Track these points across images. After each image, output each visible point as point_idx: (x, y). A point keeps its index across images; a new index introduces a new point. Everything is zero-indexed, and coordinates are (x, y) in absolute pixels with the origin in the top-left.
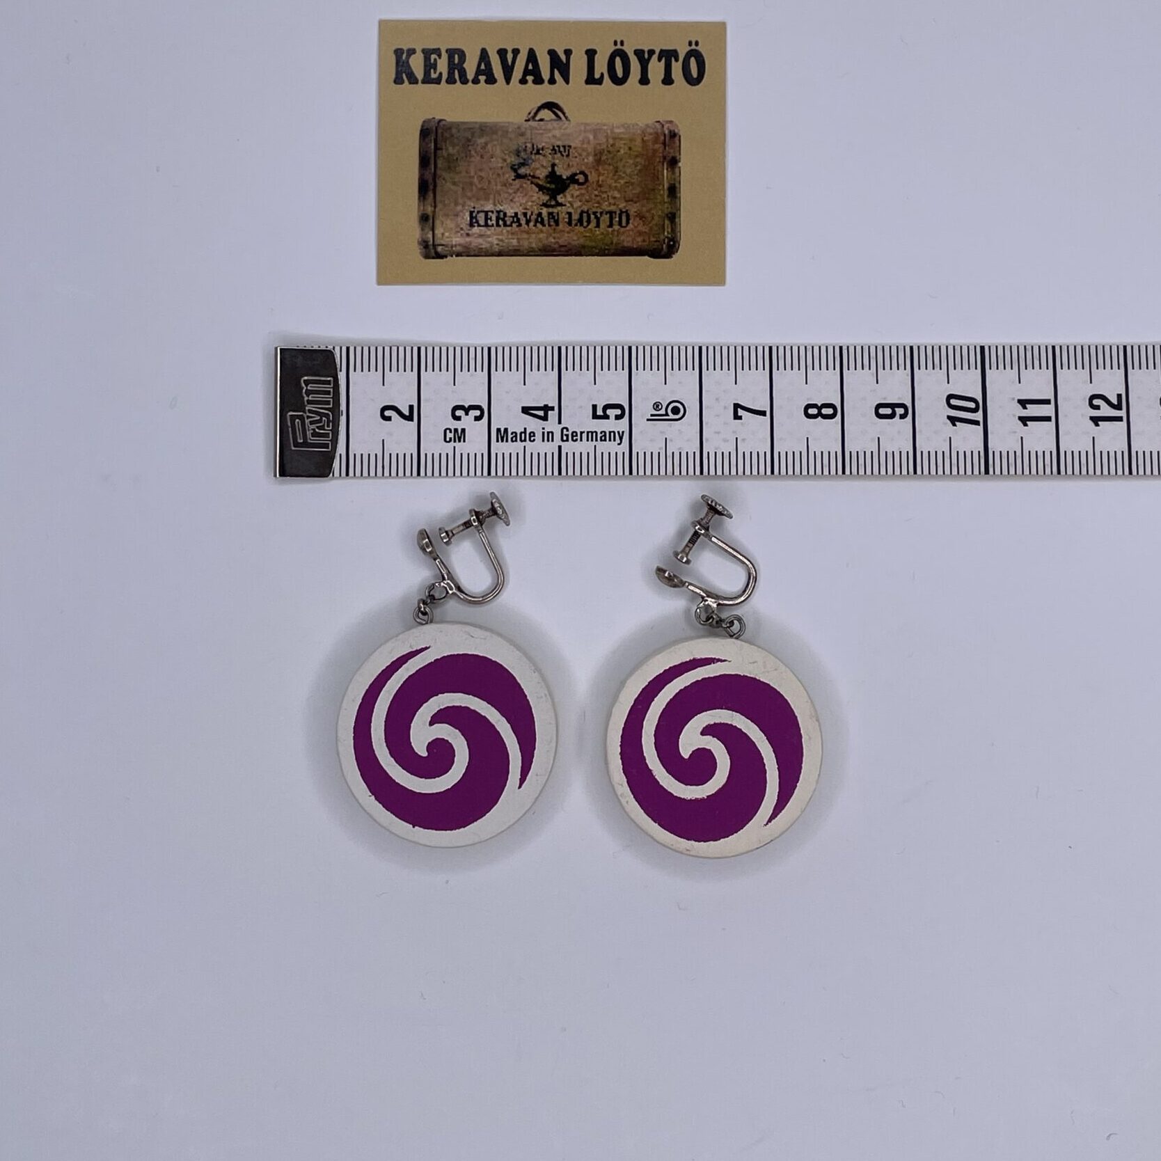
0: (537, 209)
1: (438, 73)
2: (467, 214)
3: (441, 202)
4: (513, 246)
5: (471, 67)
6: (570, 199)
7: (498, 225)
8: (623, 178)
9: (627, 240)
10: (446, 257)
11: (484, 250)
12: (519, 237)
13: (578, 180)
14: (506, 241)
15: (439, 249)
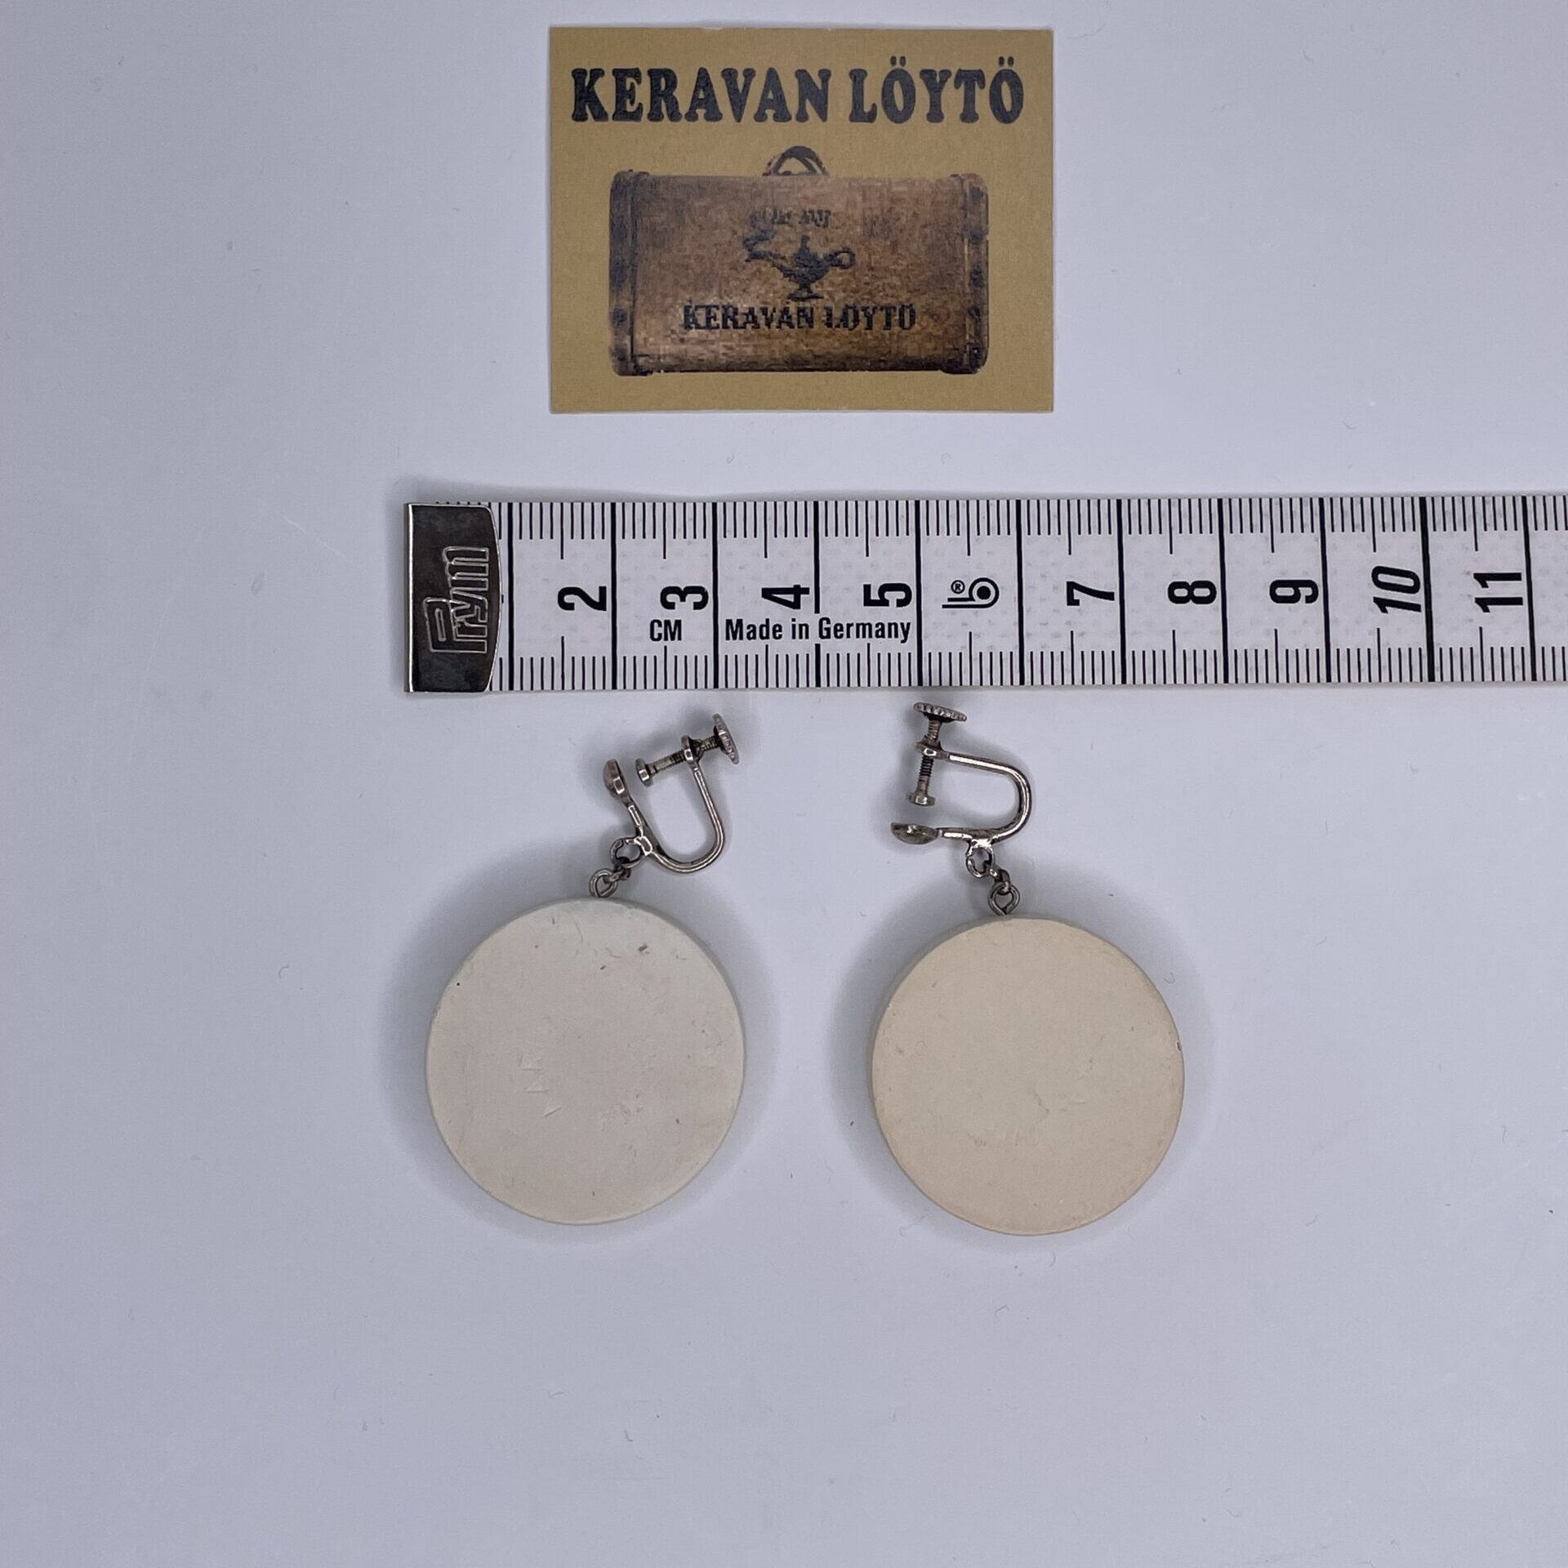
0: (782, 302)
1: (636, 105)
2: (681, 311)
3: (642, 292)
4: (748, 357)
5: (683, 95)
6: (830, 289)
7: (725, 327)
8: (905, 257)
9: (911, 349)
10: (651, 373)
11: (705, 362)
12: (756, 342)
13: (840, 261)
14: (738, 349)
15: (641, 361)
